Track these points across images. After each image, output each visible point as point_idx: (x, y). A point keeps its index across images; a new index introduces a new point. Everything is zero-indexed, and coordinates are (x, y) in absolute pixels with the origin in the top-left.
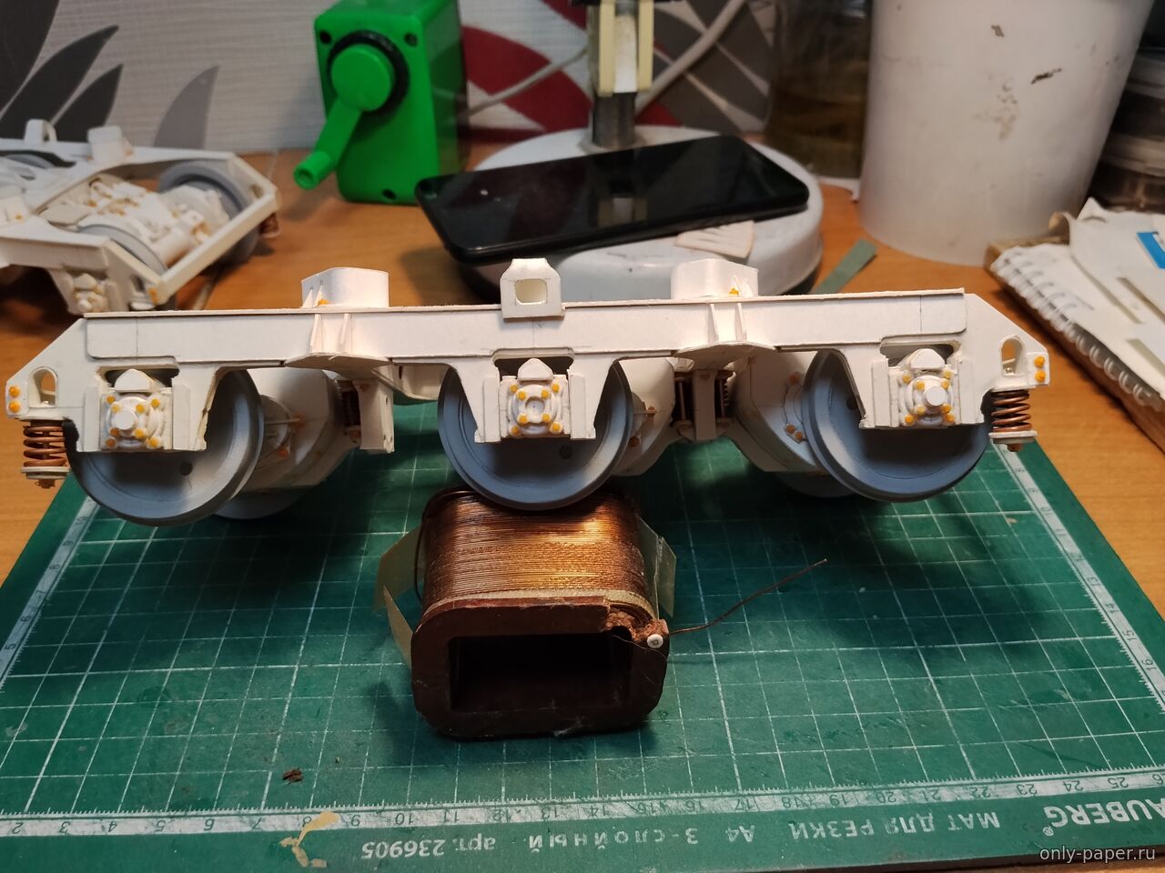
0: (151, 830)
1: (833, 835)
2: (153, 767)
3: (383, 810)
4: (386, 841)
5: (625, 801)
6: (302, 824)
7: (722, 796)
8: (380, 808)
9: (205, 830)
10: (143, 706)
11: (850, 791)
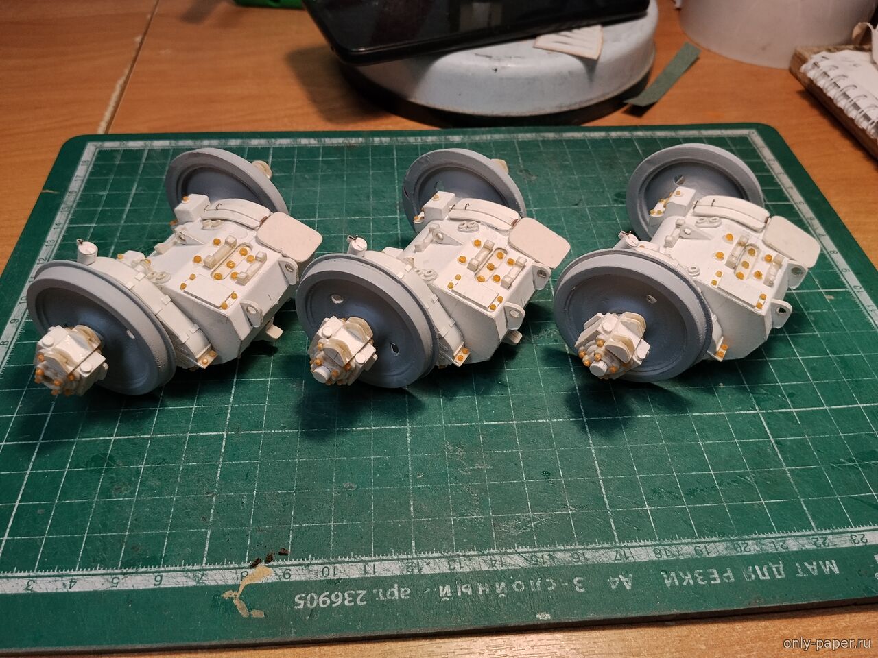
0: (107, 586)
1: (700, 583)
2: (105, 528)
3: (311, 564)
4: (314, 593)
5: (519, 553)
6: (240, 577)
7: (602, 548)
8: (308, 562)
9: (155, 585)
10: (91, 471)
11: (709, 542)
